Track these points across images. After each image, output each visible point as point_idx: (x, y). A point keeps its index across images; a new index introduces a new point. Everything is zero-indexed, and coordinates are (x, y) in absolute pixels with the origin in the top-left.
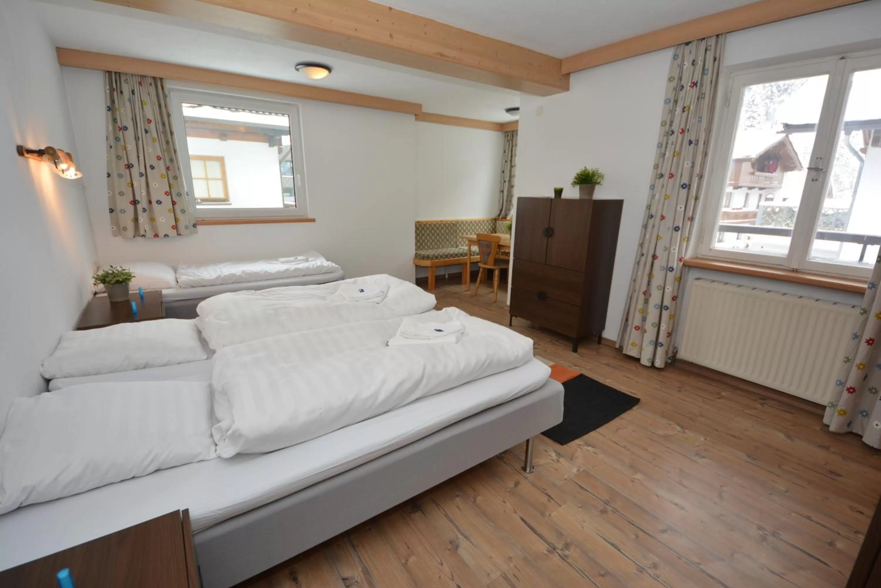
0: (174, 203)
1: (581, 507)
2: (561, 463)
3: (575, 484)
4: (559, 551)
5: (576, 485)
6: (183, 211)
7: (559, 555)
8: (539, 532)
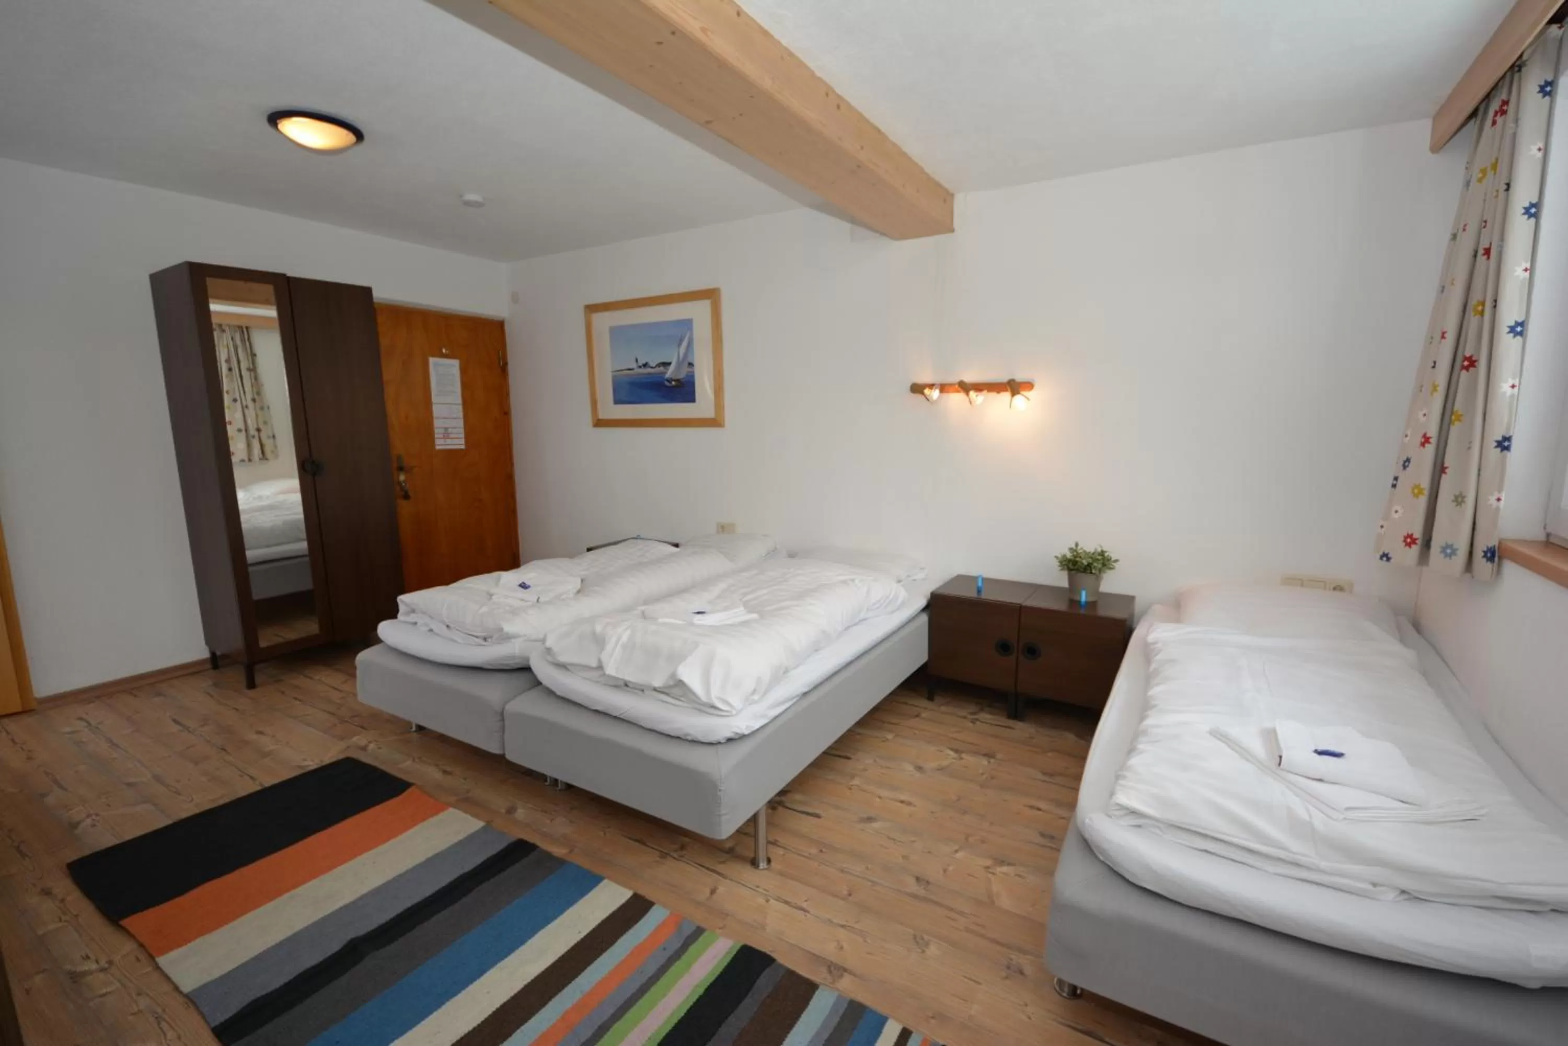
0: (1439, 469)
6: (1459, 499)
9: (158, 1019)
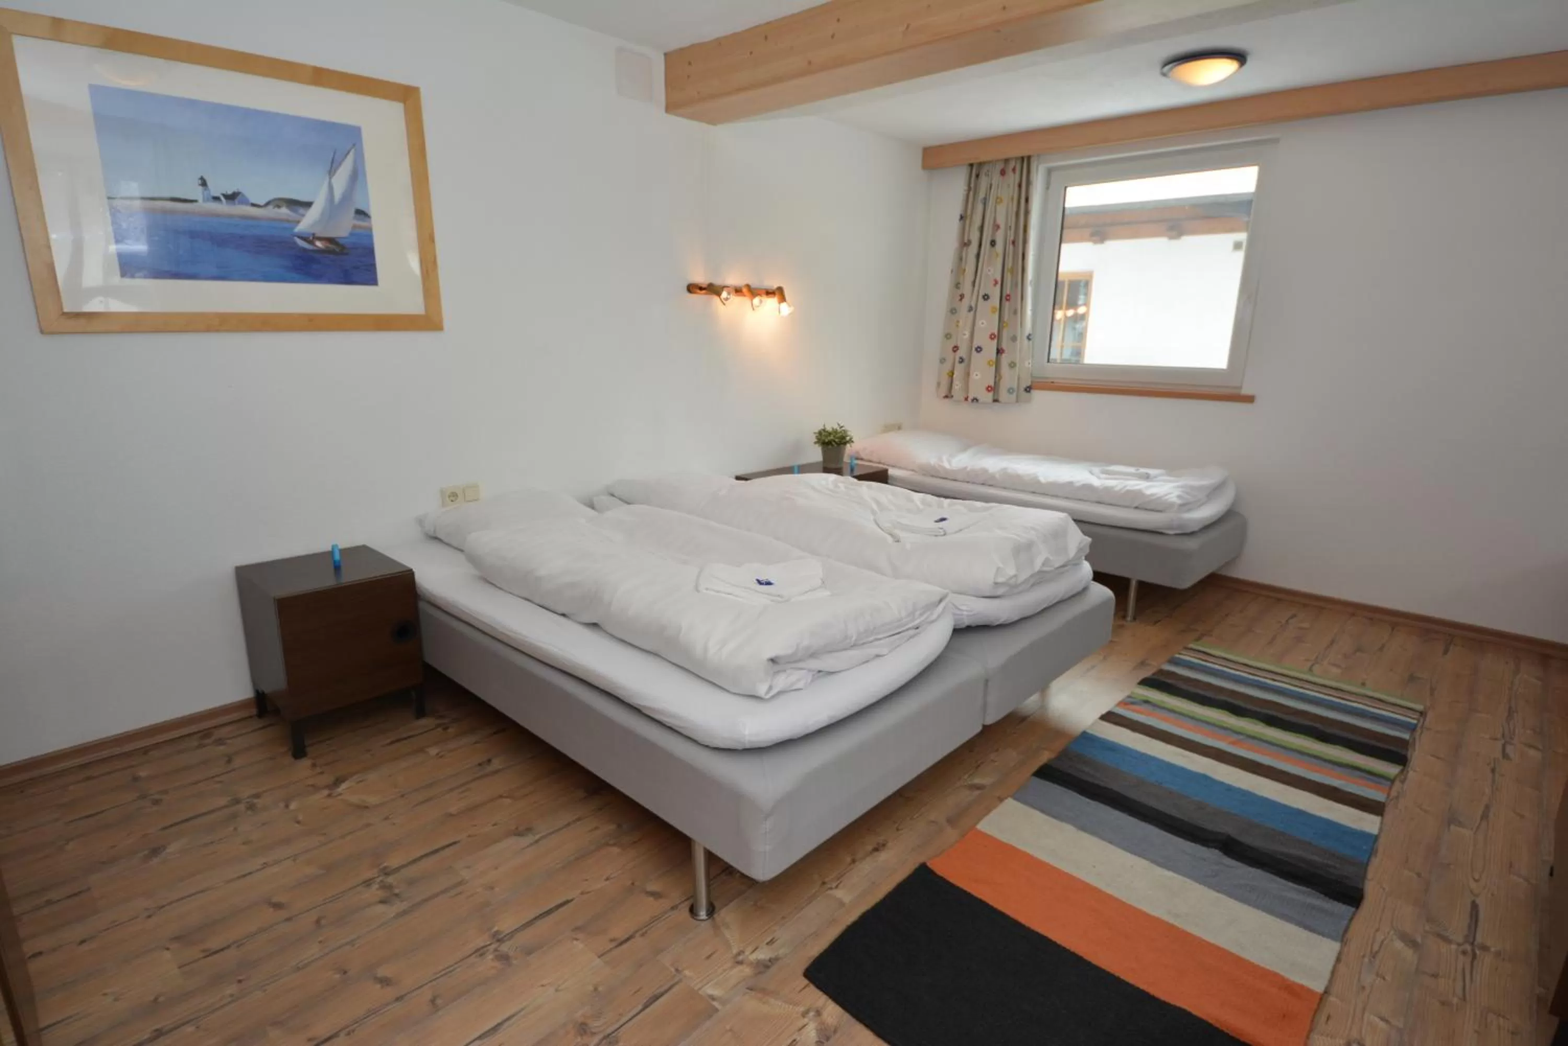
0: (999, 351)
1: (596, 989)
2: (732, 968)
3: (666, 987)
4: (493, 946)
5: (662, 990)
6: (1012, 365)
7: (486, 946)
8: (539, 923)
9: (1374, 955)
